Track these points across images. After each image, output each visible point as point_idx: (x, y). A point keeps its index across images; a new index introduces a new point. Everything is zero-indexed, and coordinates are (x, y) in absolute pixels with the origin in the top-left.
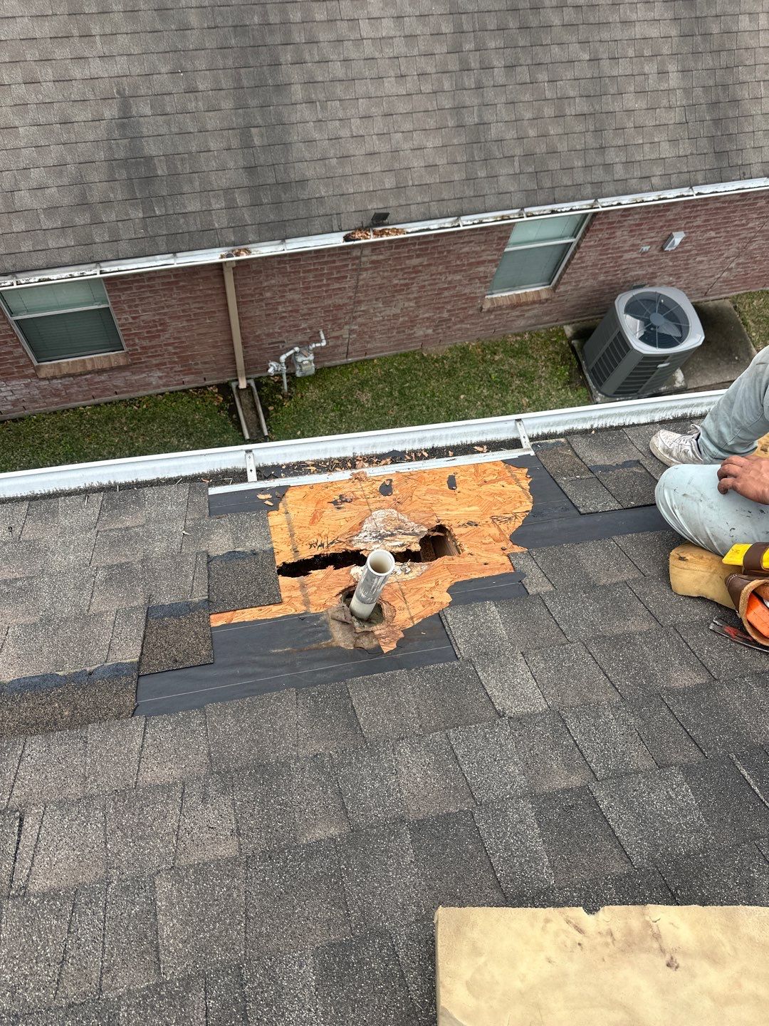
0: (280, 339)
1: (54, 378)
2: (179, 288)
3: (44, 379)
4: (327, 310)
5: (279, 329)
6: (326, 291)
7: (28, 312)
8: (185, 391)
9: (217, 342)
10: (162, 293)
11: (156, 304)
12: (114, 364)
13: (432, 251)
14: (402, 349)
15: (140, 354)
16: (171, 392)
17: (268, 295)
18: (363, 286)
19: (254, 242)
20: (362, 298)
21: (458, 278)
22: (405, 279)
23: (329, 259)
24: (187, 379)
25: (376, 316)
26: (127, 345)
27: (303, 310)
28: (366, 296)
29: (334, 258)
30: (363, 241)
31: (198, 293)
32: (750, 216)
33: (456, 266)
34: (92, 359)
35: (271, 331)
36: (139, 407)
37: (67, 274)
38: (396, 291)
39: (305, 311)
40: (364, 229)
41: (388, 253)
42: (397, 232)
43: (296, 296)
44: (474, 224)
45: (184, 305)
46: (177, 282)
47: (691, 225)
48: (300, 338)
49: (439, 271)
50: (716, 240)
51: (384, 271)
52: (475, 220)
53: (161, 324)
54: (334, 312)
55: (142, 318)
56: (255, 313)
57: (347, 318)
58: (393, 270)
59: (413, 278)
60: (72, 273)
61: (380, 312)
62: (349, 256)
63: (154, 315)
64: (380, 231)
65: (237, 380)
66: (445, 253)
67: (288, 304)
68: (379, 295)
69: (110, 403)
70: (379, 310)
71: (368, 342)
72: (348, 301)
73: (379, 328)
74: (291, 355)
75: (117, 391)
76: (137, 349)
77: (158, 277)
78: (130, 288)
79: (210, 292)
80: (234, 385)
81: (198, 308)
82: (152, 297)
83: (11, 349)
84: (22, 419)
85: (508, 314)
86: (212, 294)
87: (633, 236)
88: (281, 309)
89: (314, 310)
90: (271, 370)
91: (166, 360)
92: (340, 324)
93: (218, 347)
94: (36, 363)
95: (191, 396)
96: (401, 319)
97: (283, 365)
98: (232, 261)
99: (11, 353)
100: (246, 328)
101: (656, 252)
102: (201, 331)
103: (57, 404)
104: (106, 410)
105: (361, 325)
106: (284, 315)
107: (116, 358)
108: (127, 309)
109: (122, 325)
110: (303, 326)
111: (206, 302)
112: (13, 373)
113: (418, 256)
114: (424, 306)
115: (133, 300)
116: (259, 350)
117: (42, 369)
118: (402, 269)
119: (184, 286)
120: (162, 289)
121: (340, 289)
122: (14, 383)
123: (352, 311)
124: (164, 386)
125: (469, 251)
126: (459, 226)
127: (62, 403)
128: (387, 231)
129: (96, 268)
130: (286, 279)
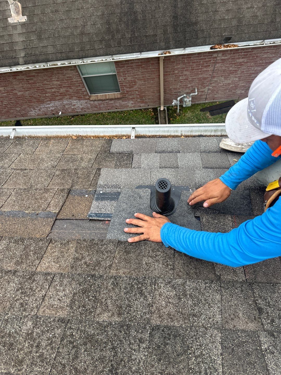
0: (179, 91)
1: (95, 100)
2: (142, 67)
3: (92, 101)
4: (200, 79)
5: (179, 86)
6: (200, 72)
7: (88, 74)
8: (140, 110)
9: (154, 91)
10: (135, 69)
11: (133, 74)
12: (116, 97)
13: (250, 56)
14: (229, 98)
15: (126, 94)
16: (136, 110)
17: (176, 72)
18: (216, 70)
19: (172, 49)
20: (215, 75)
22: (236, 68)
23: (204, 58)
24: (142, 105)
25: (220, 84)
26: (122, 90)
27: (190, 79)
28: (217, 74)
29: (205, 57)
30: (218, 49)
31: (149, 70)
33: (259, 63)
34: (109, 94)
35: (176, 87)
36: (124, 115)
37: (101, 59)
38: (231, 73)
39: (191, 80)
40: (220, 44)
41: (229, 56)
42: (235, 46)
43: (187, 73)
44: (270, 44)
45: (143, 74)
46: (141, 65)
48: (187, 91)
49: (251, 65)
51: (226, 64)
52: (272, 42)
53: (134, 82)
54: (203, 80)
55: (127, 79)
56: (170, 79)
57: (208, 83)
58: (231, 64)
59: (239, 68)
60: (103, 59)
61: (222, 82)
62: (212, 57)
63: (132, 78)
64: (227, 45)
65: (160, 107)
66: (255, 57)
67: (184, 76)
68: (223, 74)
69: (114, 112)
70: (222, 81)
71: (215, 94)
72: (209, 76)
73: (221, 89)
74: (182, 98)
75: (117, 108)
76: (125, 92)
77: (135, 63)
78: (124, 67)
79: (153, 70)
80: (159, 109)
81: (149, 76)
82: (131, 71)
83: (81, 88)
84: (84, 115)
86: (154, 71)
88: (181, 78)
89: (194, 79)
90: (173, 103)
91: (135, 97)
92: (204, 86)
93: (154, 93)
94: (90, 95)
95: (142, 112)
96: (231, 86)
97: (179, 101)
98: (162, 56)
99: (81, 90)
100: (166, 85)
102: (148, 86)
103: (96, 111)
104: (112, 115)
105: (213, 87)
106: (182, 80)
107: (117, 94)
108: (122, 75)
109: (120, 82)
110: (189, 86)
111: (151, 74)
112: (82, 97)
113: (243, 58)
114: (242, 80)
115: (125, 72)
116: (170, 95)
117: (91, 97)
118: (235, 64)
119: (144, 67)
120: (135, 68)
121: (206, 71)
122: (82, 101)
123: (211, 81)
124: (133, 107)
125: (266, 57)
126: (263, 44)
127: (98, 110)
128: (230, 46)
129: (111, 57)
130: (184, 66)
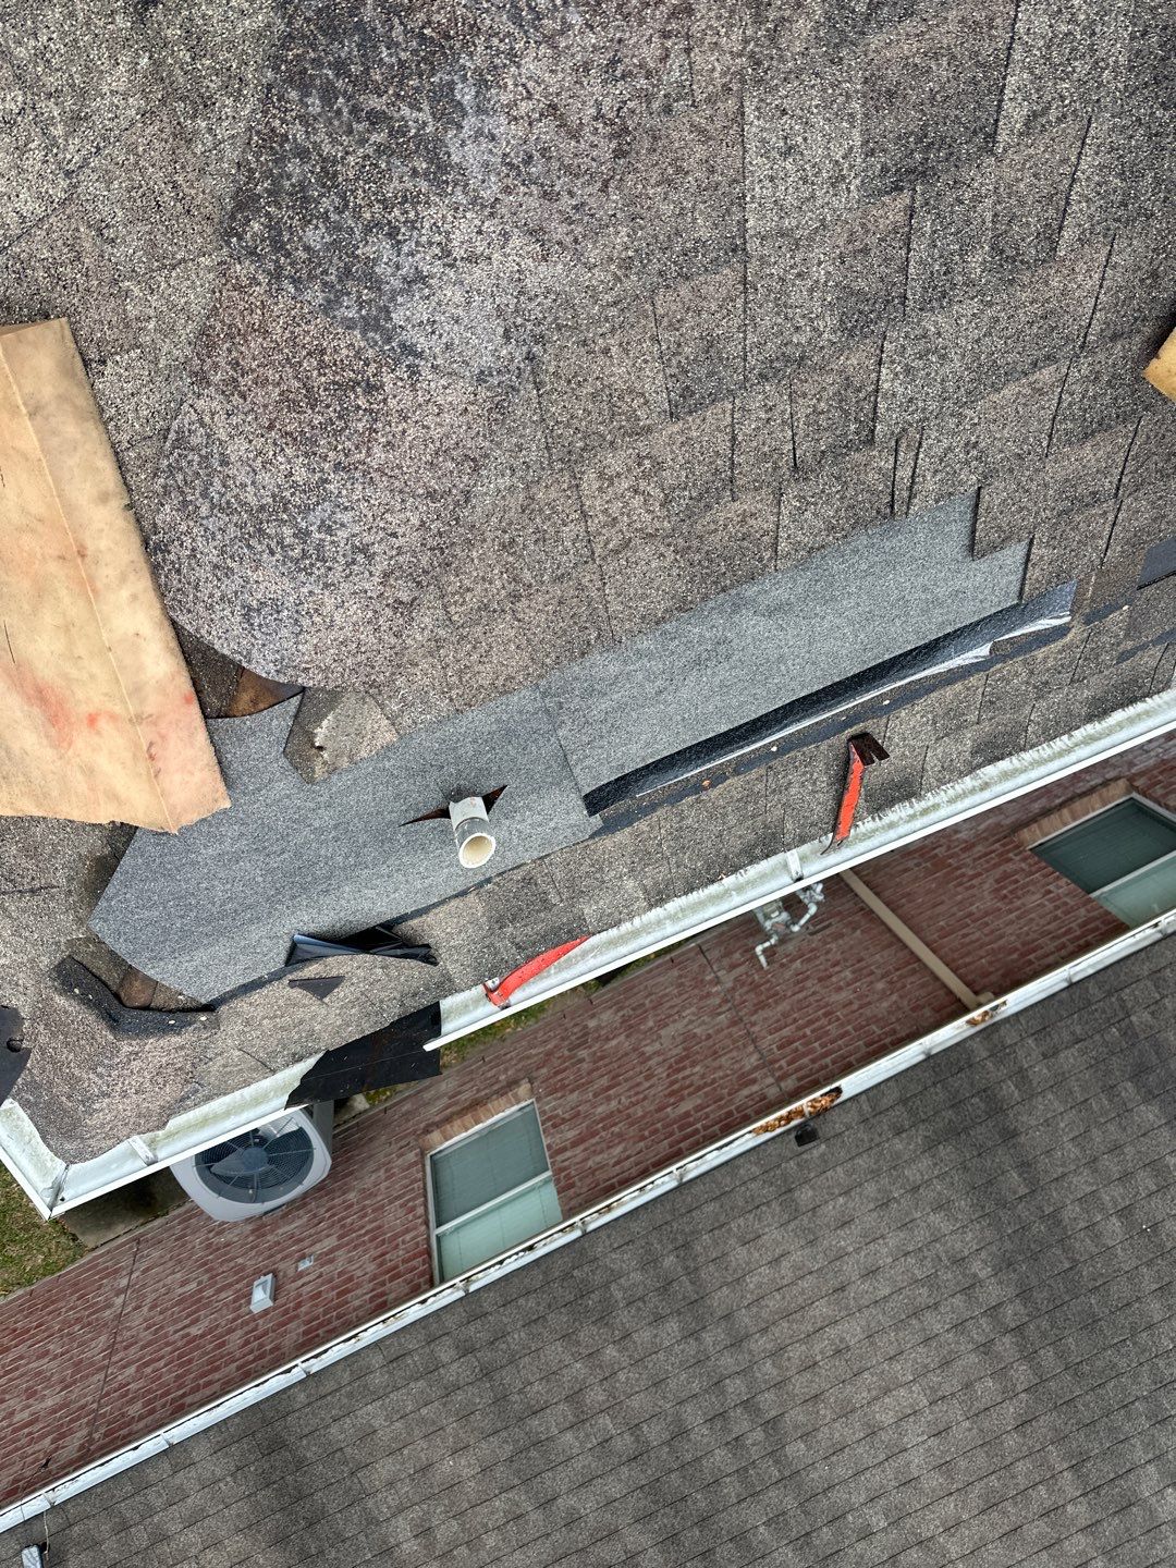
1: (1103, 785)
3: (1116, 779)
6: (795, 1020)
9: (910, 901)
11: (1032, 919)
12: (1032, 828)
13: (670, 1129)
15: (1008, 851)
19: (971, 1037)
20: (734, 1029)
21: (600, 1110)
22: (684, 1078)
25: (693, 1014)
26: (1030, 857)
27: (814, 985)
28: (730, 1035)
32: (141, 1383)
35: (841, 942)
38: (687, 1057)
40: (820, 1113)
41: (737, 1102)
42: (766, 1129)
43: (837, 998)
47: (246, 1329)
48: (790, 947)
49: (637, 1108)
50: (180, 1325)
51: (726, 1076)
54: (763, 997)
57: (737, 998)
58: (712, 1083)
59: (671, 1083)
61: (691, 1021)
62: (794, 1076)
64: (794, 1119)
67: (841, 983)
68: (711, 1042)
70: (696, 1023)
71: (680, 976)
73: (677, 1001)
76: (1015, 855)
78: (1081, 926)
79: (967, 960)
81: (967, 935)
82: (1044, 925)
85: (478, 1091)
86: (963, 957)
87: (340, 1275)
88: (848, 974)
89: (797, 989)
91: (965, 855)
92: (743, 985)
93: (903, 896)
94: (1135, 795)
96: (651, 1024)
98: (984, 1005)
101: (281, 1266)
105: (709, 995)
106: (837, 969)
107: (1038, 836)
108: (1066, 900)
109: (1057, 879)
110: (796, 965)
111: (963, 945)
112: (1161, 773)
117: (1124, 791)
118: (699, 1088)
120: (1037, 939)
121: (778, 1030)
123: (737, 1008)
128: (783, 1123)
130: (868, 1014)
